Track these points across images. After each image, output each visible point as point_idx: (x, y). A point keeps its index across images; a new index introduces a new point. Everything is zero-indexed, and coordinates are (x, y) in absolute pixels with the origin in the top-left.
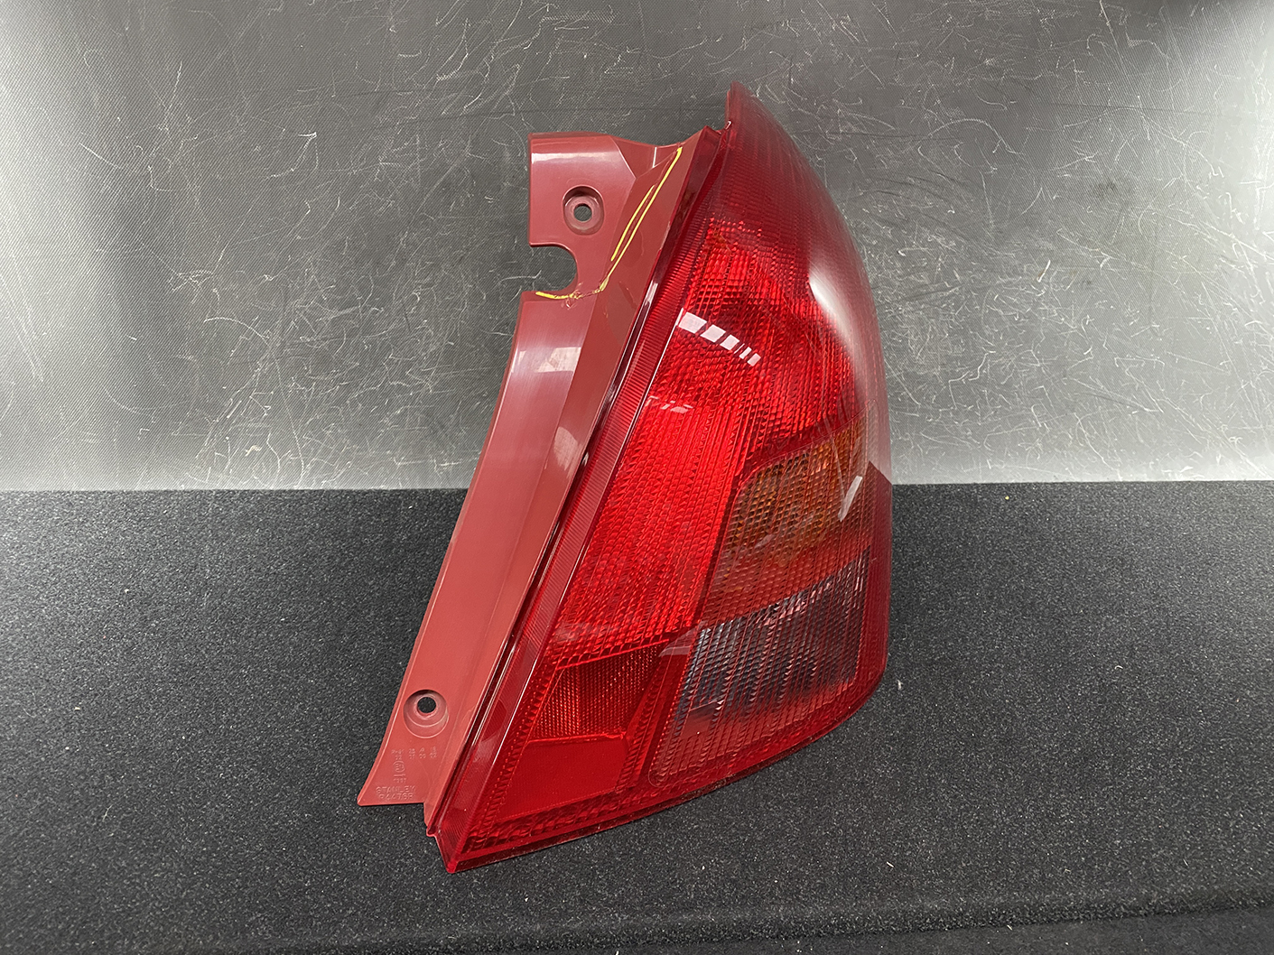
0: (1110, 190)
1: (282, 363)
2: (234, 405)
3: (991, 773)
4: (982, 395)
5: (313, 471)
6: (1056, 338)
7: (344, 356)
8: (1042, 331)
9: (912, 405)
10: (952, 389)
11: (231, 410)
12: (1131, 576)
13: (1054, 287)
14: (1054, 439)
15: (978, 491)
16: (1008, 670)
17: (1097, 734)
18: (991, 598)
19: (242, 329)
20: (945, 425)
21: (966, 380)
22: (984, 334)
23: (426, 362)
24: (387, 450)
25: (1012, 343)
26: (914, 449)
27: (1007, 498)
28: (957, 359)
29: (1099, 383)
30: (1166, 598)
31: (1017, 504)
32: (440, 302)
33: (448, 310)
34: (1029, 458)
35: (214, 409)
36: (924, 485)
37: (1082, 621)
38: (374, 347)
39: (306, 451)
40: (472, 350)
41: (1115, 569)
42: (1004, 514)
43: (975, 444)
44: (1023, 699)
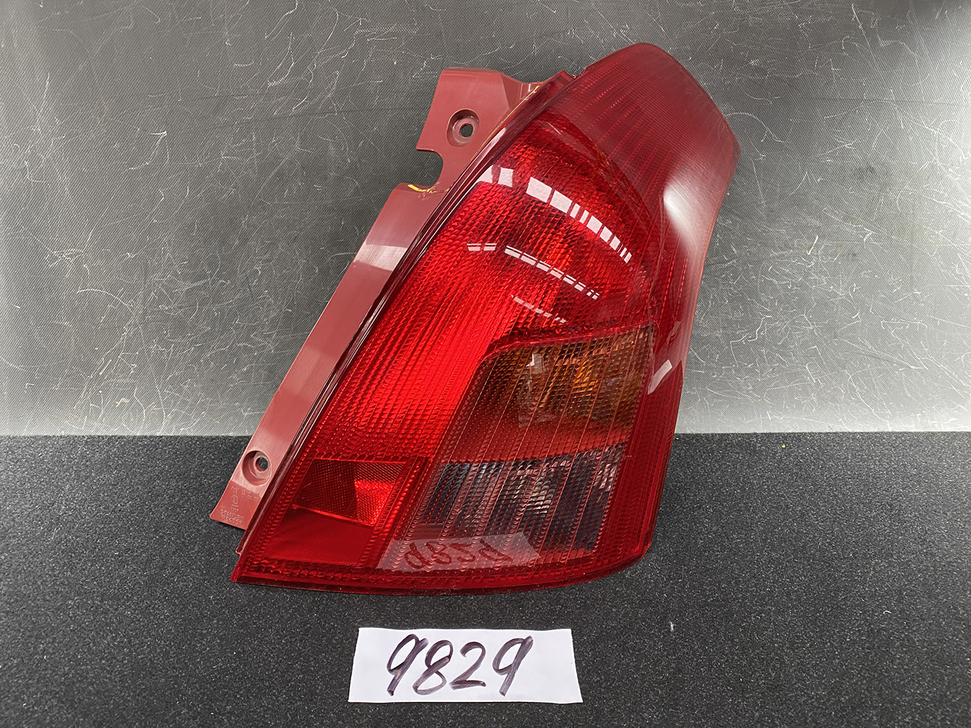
0: (869, 173)
1: (145, 328)
2: (106, 363)
3: (758, 722)
4: (761, 355)
5: (173, 419)
6: (826, 304)
7: (197, 321)
8: (813, 298)
9: (697, 363)
10: (733, 349)
11: (103, 368)
12: (900, 521)
13: (822, 259)
14: (828, 394)
15: (757, 440)
16: (778, 612)
17: (865, 682)
18: (764, 541)
19: (110, 300)
20: (728, 381)
21: (746, 341)
22: (761, 300)
23: (268, 326)
24: (235, 402)
25: (787, 308)
26: (701, 402)
27: (784, 446)
28: (736, 322)
29: (867, 343)
30: (933, 543)
31: (792, 452)
32: (279, 275)
33: (285, 281)
34: (805, 411)
35: (88, 367)
36: (708, 434)
37: (851, 564)
38: (223, 314)
39: (167, 403)
40: (308, 315)
41: (884, 514)
42: (780, 461)
43: (756, 398)
44: (792, 643)
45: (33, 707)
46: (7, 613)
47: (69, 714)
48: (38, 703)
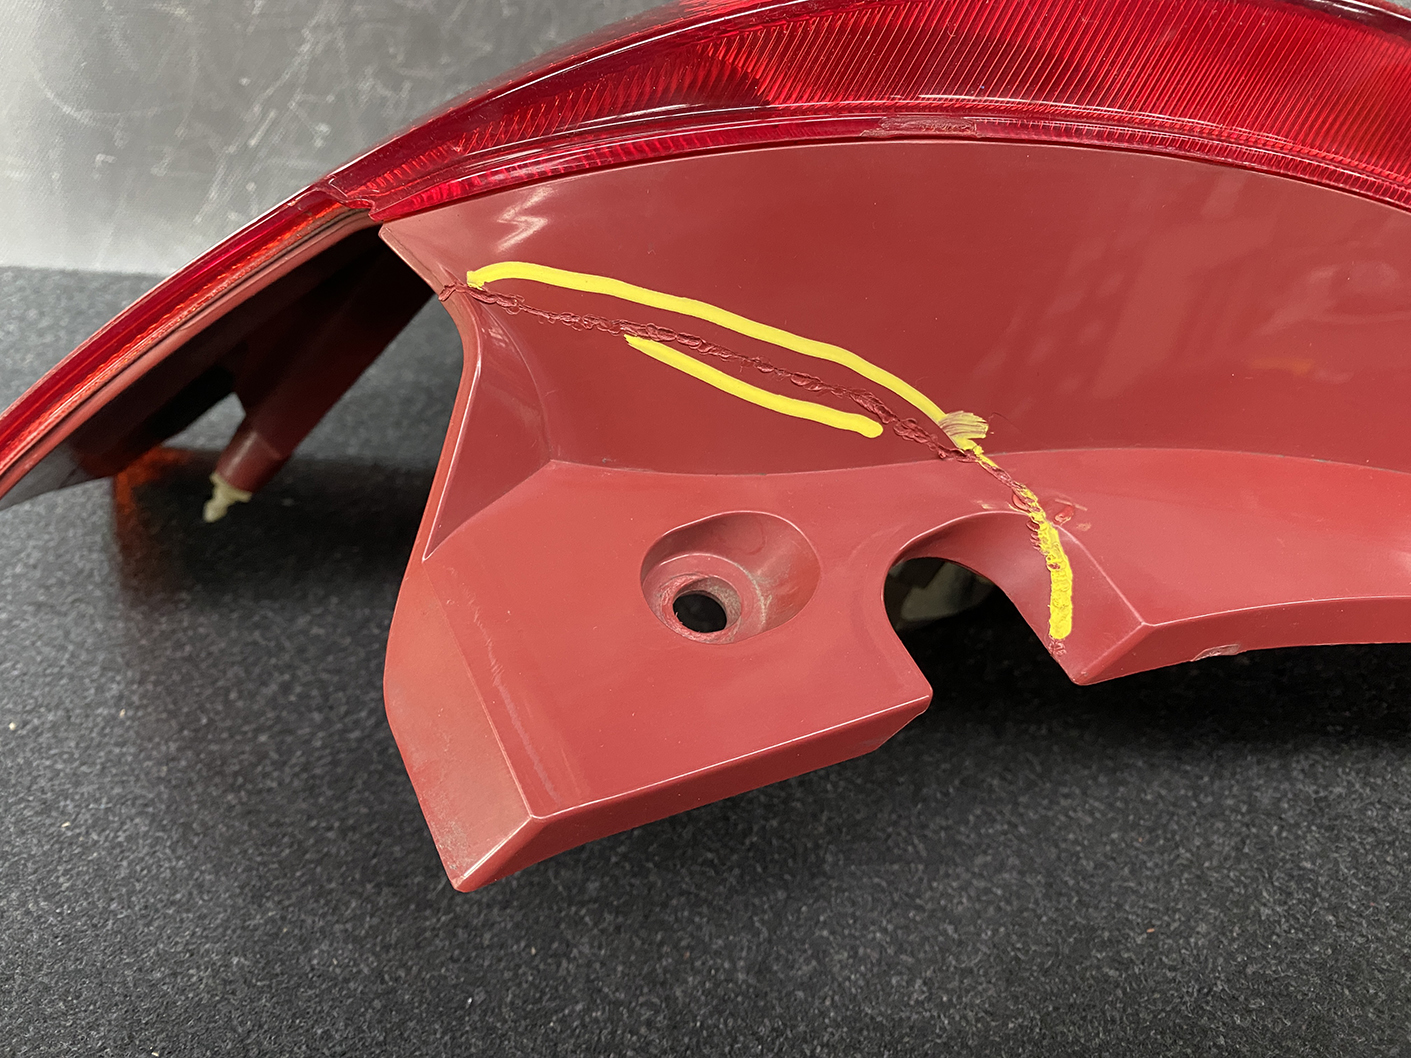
1: (349, 37)
11: (257, 129)
35: (227, 124)
45: (88, 833)
46: (39, 606)
47: (179, 858)
48: (99, 823)
